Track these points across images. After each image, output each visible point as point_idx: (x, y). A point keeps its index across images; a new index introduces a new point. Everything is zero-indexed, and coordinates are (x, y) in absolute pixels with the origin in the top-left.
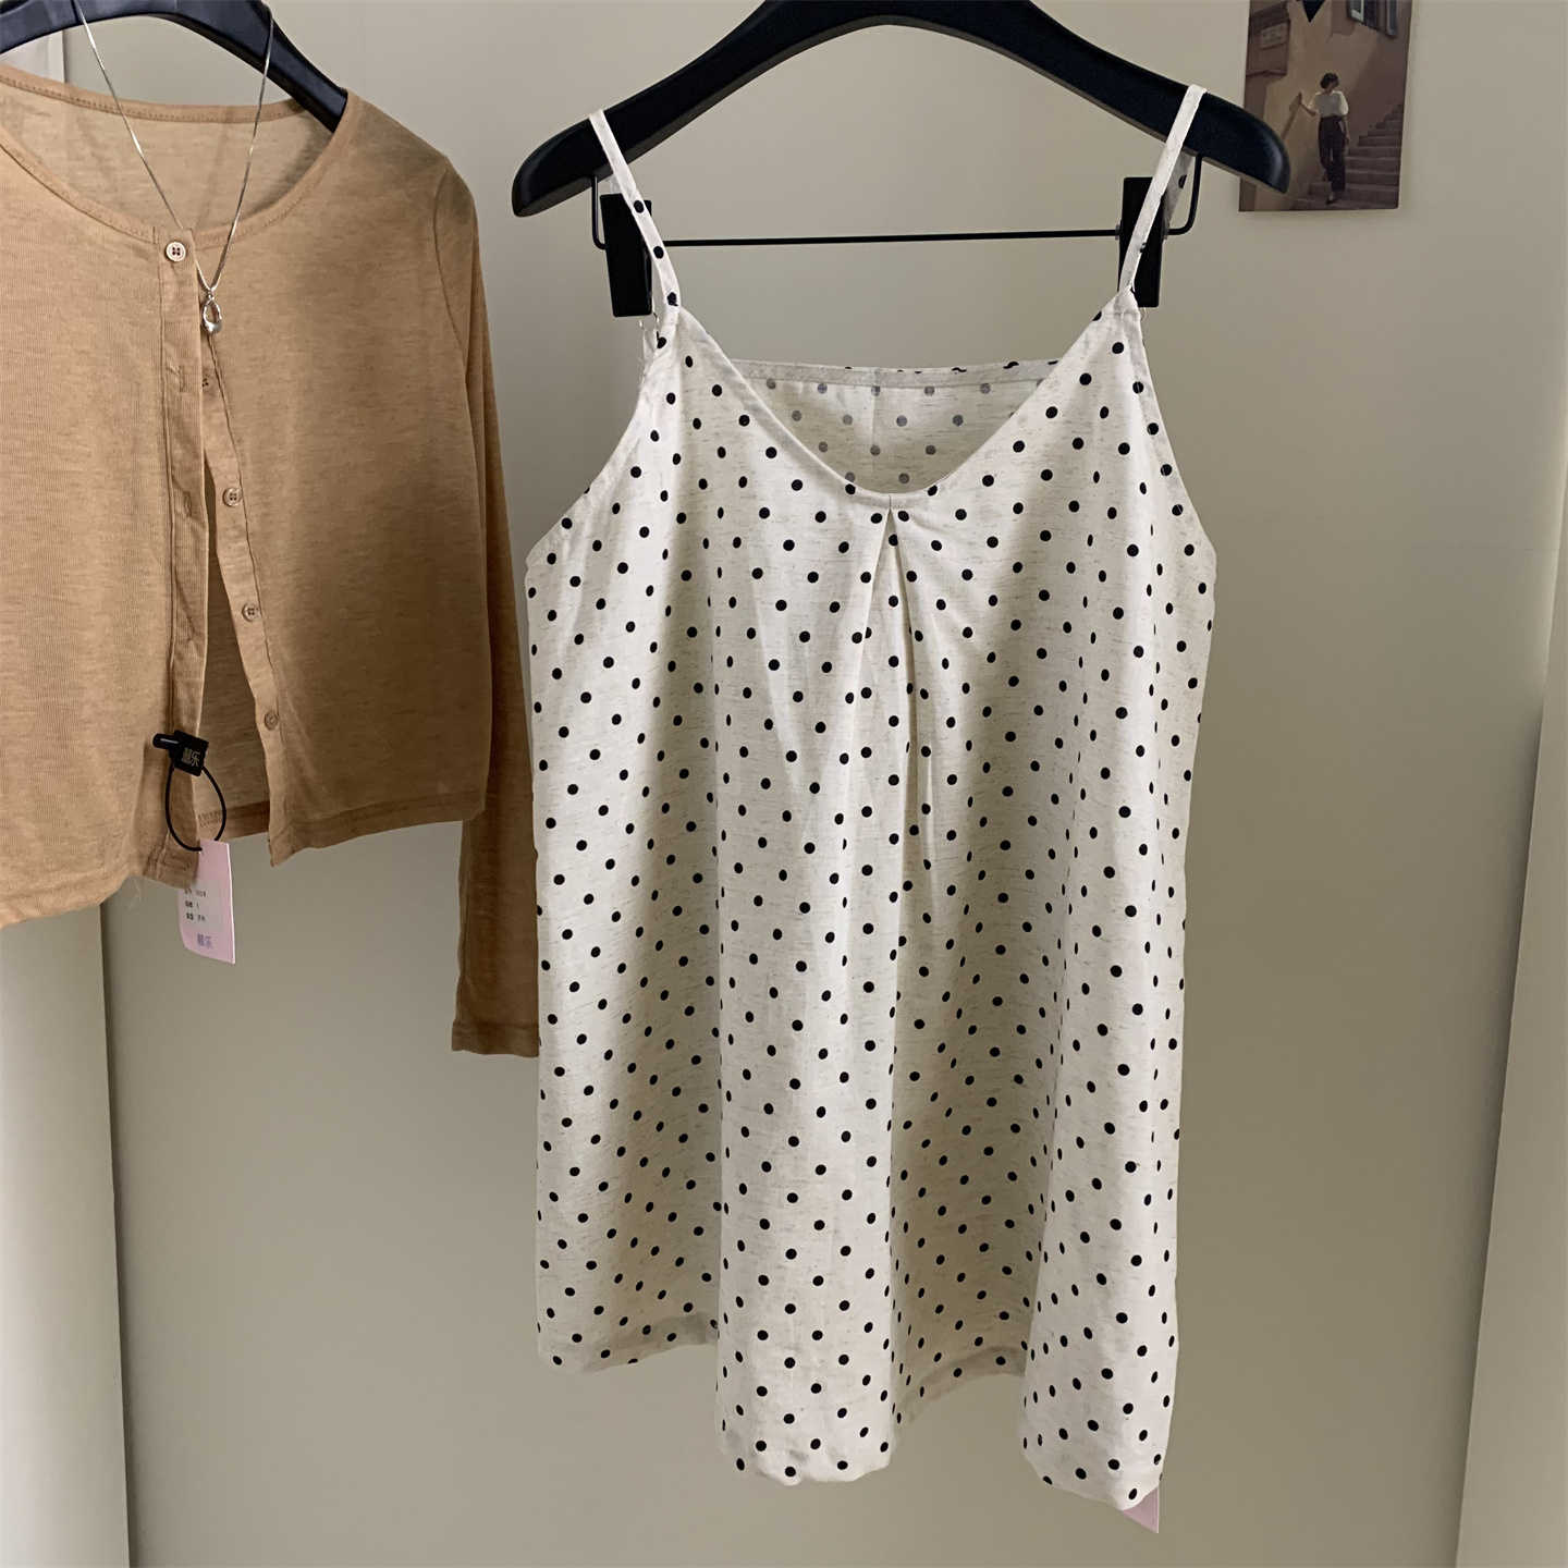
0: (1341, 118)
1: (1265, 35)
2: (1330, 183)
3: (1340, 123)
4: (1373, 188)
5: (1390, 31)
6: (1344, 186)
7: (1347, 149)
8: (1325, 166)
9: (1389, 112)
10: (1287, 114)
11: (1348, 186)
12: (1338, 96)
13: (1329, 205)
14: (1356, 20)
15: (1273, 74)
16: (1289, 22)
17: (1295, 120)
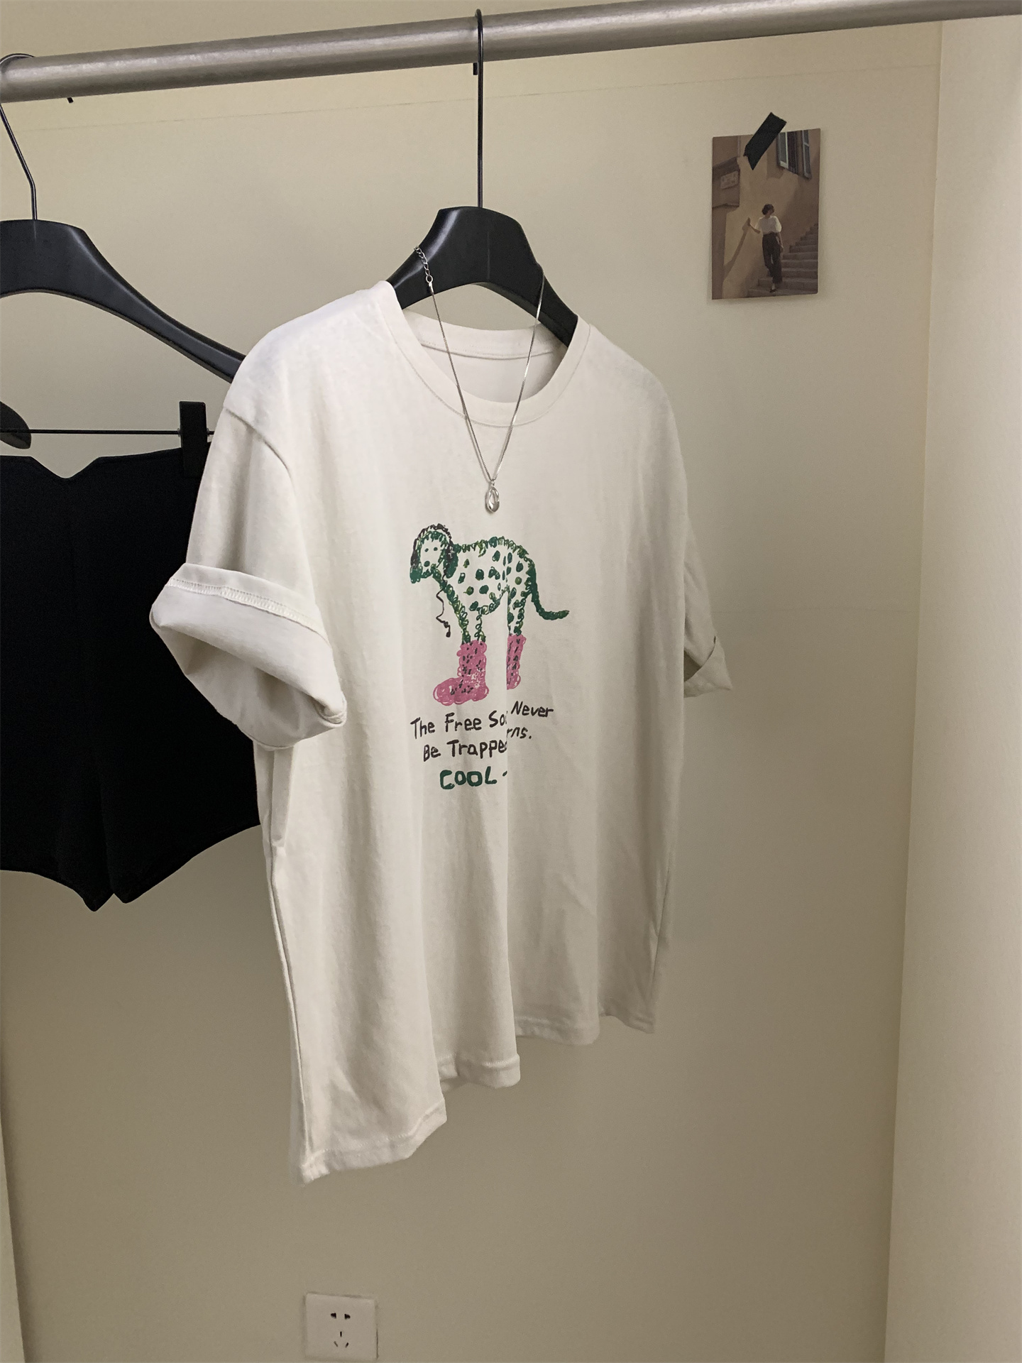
0: (777, 234)
1: (723, 180)
2: (772, 278)
3: (777, 238)
4: (798, 280)
5: (806, 175)
6: (781, 279)
7: (782, 254)
8: (768, 267)
9: (808, 229)
10: (743, 232)
11: (784, 280)
12: (775, 220)
13: (772, 293)
14: (783, 168)
15: (731, 206)
16: (739, 171)
17: (746, 237)
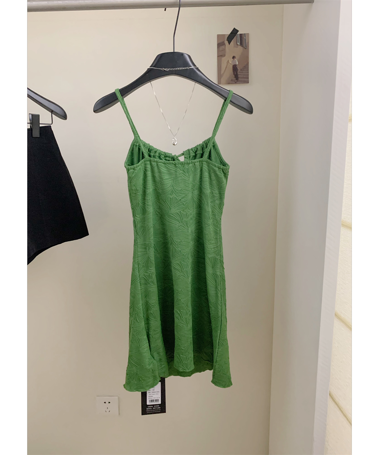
0: (236, 65)
1: (220, 48)
2: (235, 79)
4: (243, 79)
5: (245, 47)
6: (238, 79)
7: (238, 71)
8: (234, 75)
9: (246, 64)
10: (226, 64)
11: (239, 79)
12: (236, 61)
13: (236, 83)
14: (238, 45)
15: (223, 56)
16: (225, 45)
17: (228, 66)
